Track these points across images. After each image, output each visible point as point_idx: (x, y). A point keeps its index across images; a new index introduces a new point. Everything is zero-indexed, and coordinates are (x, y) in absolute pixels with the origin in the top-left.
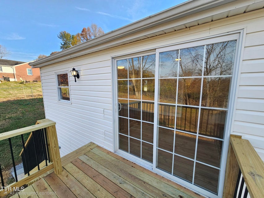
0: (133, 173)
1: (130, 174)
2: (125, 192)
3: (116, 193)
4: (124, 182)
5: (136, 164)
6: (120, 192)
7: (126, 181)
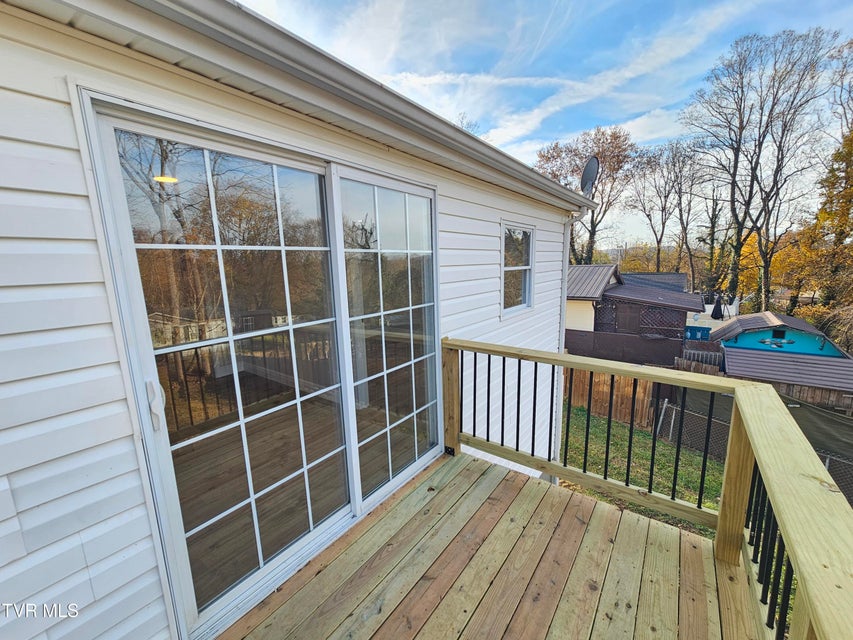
0: (347, 575)
1: (351, 580)
2: (411, 595)
3: (413, 623)
4: (377, 598)
5: (314, 559)
6: (411, 610)
7: (376, 591)
